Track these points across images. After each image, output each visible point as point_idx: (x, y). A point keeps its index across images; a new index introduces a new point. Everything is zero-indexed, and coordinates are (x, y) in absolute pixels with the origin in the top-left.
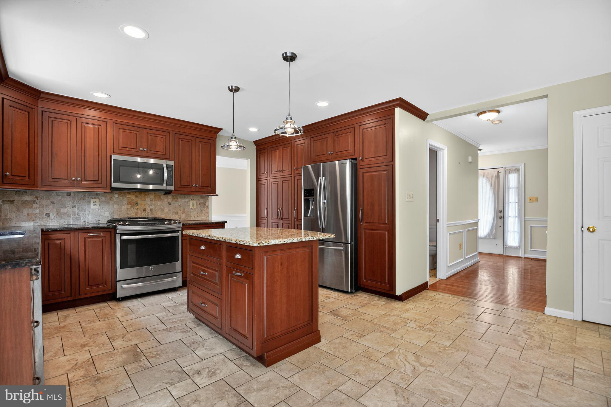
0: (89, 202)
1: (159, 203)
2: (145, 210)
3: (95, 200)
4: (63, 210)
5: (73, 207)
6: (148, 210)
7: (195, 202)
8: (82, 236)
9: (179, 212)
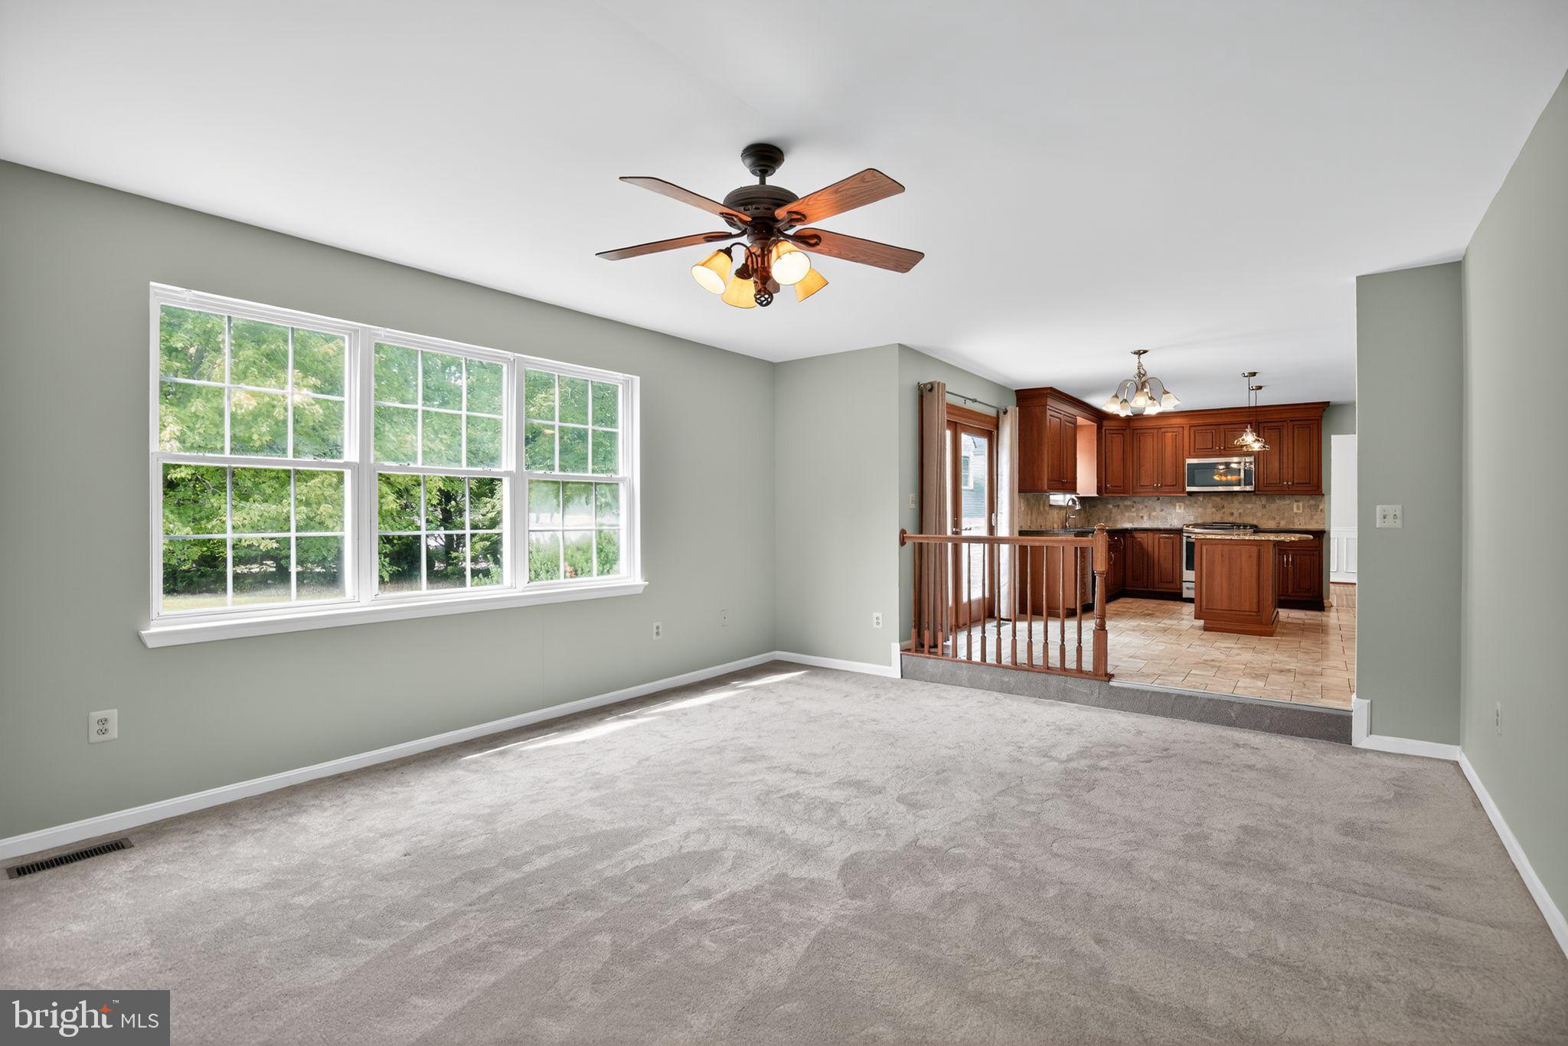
0: (1175, 506)
1: (1249, 506)
2: (1232, 514)
3: (1181, 504)
4: (1154, 514)
5: (1162, 510)
6: (1236, 514)
7: (1301, 504)
8: (1157, 536)
9: (1277, 518)
